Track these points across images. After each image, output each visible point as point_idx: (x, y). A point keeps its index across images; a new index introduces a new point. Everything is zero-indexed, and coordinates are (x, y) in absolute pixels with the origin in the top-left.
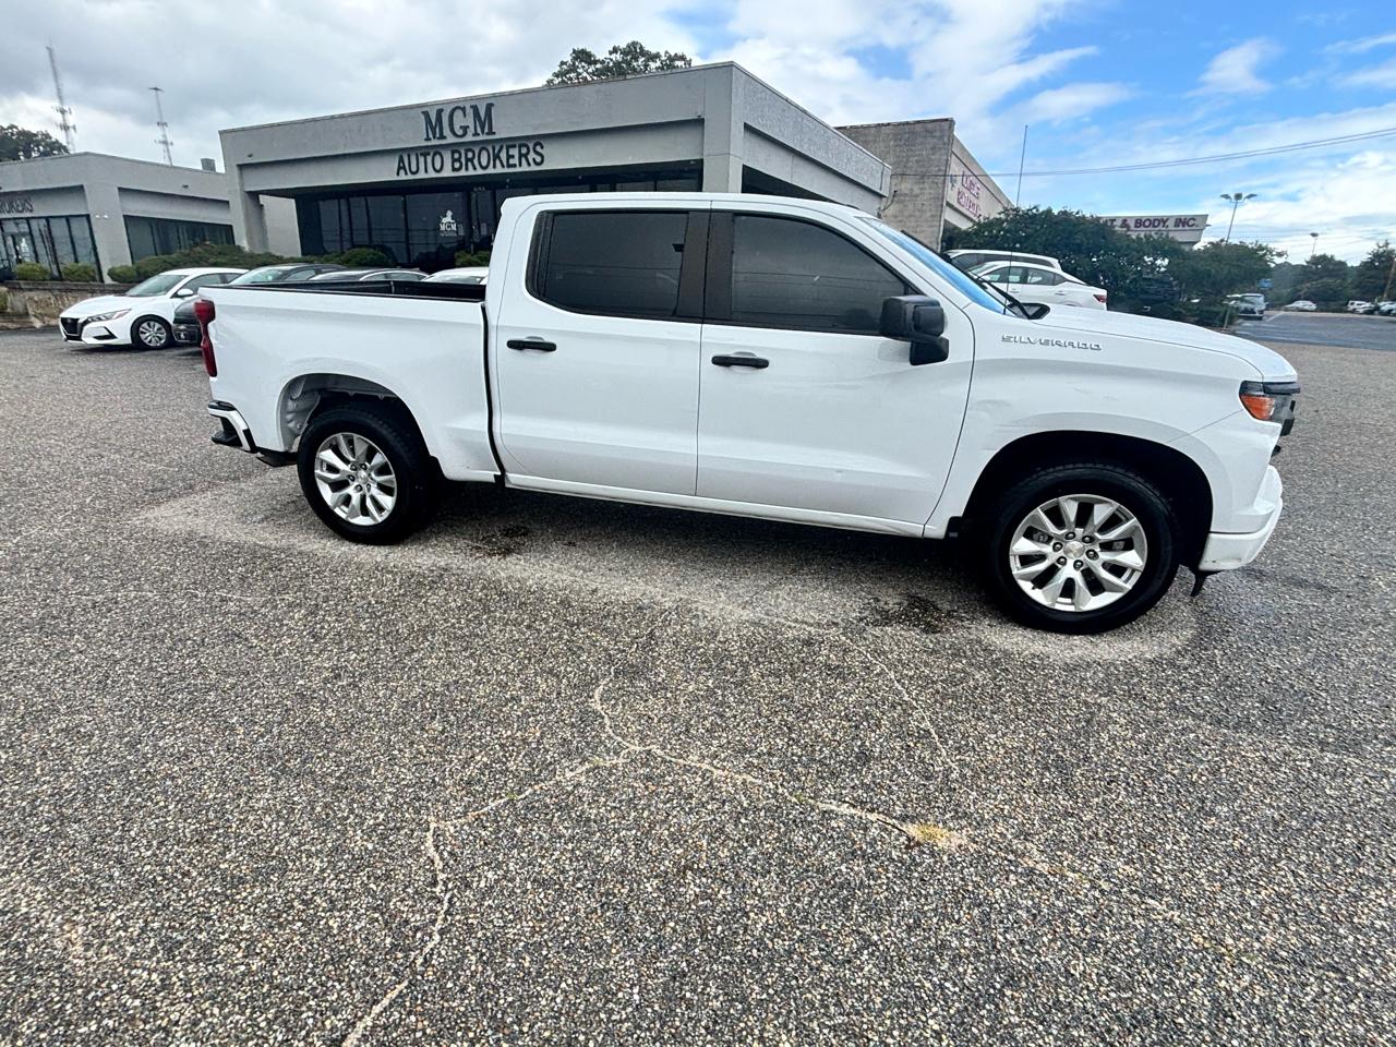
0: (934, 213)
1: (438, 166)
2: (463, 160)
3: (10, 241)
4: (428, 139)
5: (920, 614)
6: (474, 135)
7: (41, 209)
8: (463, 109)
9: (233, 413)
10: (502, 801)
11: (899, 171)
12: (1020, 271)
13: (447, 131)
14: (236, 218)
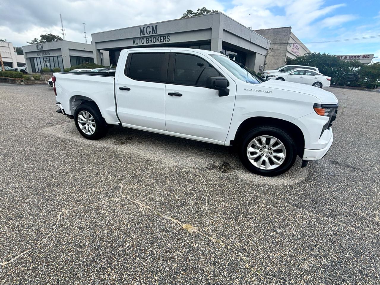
0: (284, 54)
1: (143, 42)
2: (149, 40)
3: (45, 62)
4: (141, 35)
5: (224, 168)
6: (152, 34)
7: (52, 54)
8: (150, 27)
9: (60, 105)
10: (83, 206)
11: (274, 42)
12: (304, 71)
13: (145, 33)
14: (94, 56)
